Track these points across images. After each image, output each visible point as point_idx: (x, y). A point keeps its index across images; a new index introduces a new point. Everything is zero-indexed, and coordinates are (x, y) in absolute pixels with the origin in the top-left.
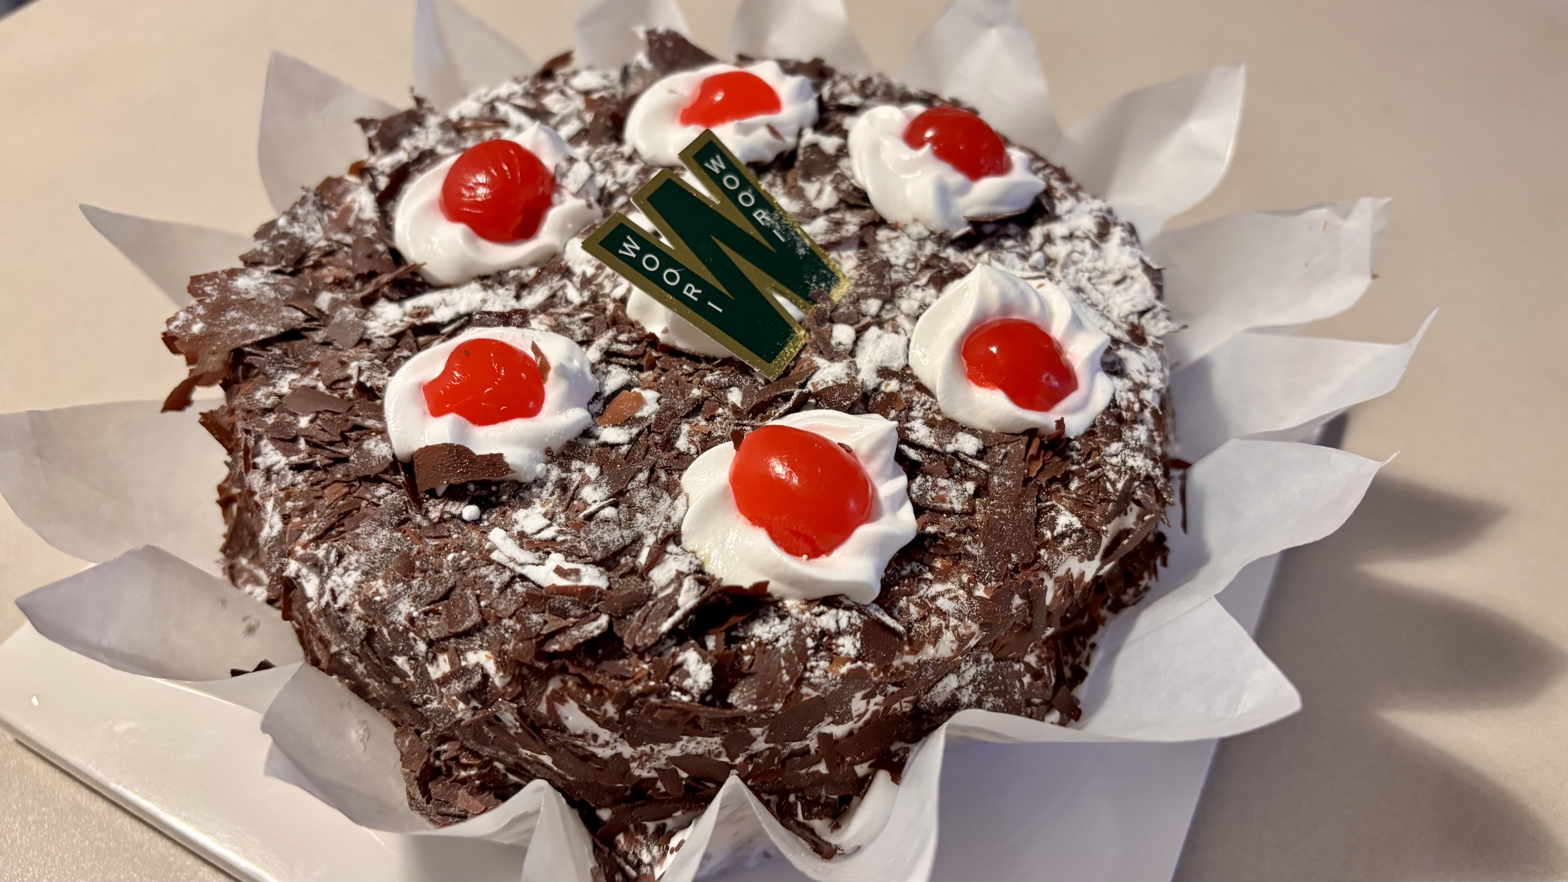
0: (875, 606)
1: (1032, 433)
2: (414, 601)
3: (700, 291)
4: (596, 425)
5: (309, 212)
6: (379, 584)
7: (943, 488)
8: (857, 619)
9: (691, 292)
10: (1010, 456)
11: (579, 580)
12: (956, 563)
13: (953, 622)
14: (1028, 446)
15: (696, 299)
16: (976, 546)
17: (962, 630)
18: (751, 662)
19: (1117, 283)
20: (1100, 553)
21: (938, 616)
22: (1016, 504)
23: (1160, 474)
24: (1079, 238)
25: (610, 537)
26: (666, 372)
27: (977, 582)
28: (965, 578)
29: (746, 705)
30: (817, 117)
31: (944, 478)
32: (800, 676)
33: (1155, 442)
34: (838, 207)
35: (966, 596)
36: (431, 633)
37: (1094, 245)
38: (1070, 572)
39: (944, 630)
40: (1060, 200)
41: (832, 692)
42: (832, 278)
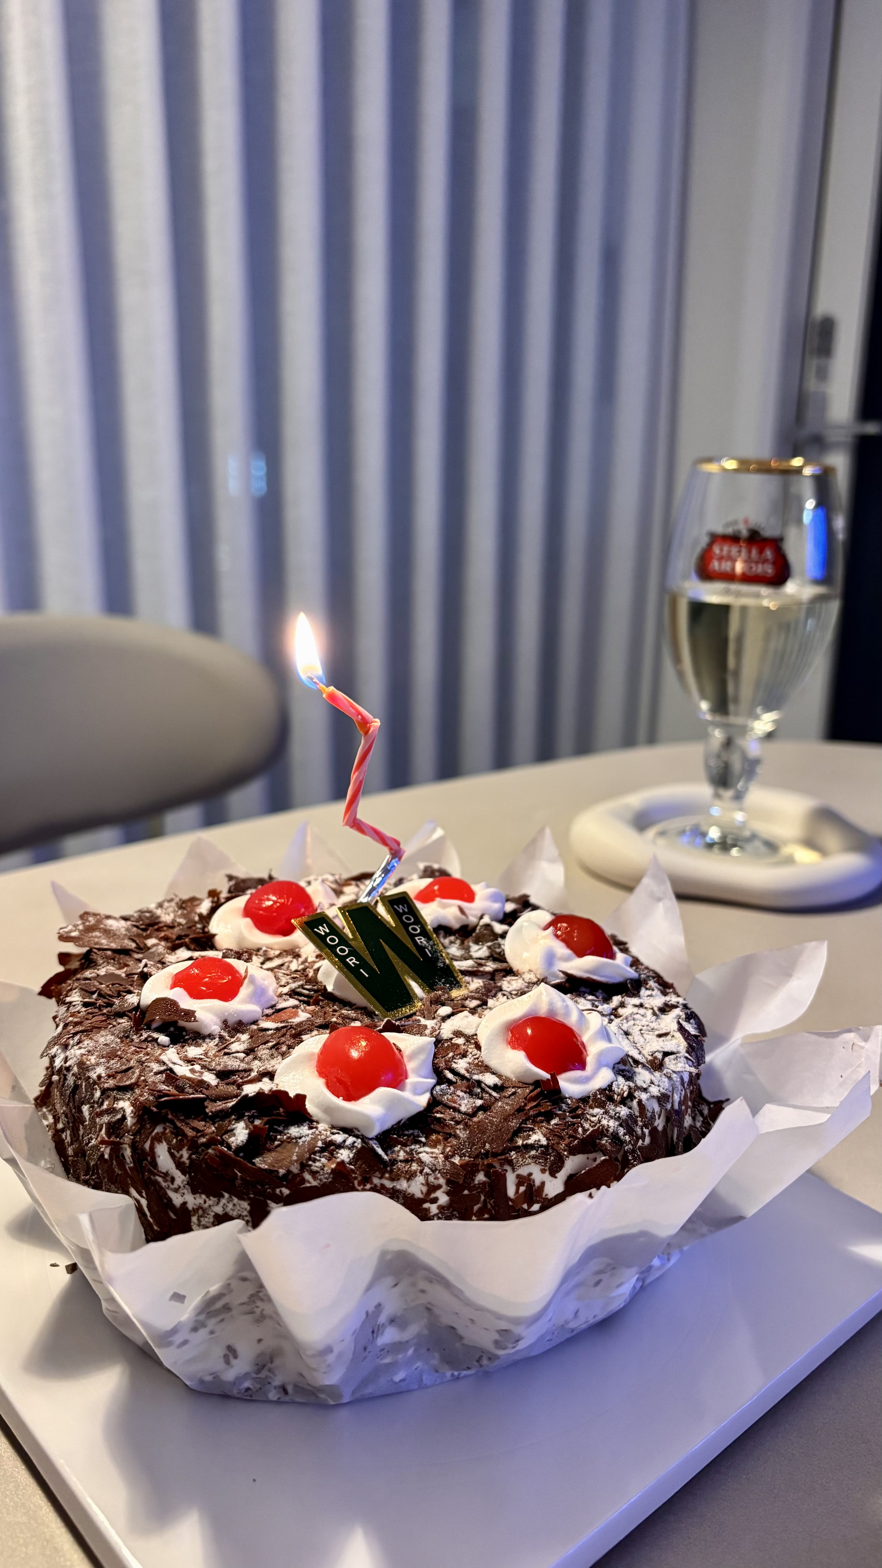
0: (375, 1141)
1: (538, 1083)
2: (106, 1069)
3: (358, 963)
4: (262, 1020)
5: (171, 907)
6: (93, 1059)
7: (459, 1096)
8: (359, 1143)
9: (352, 961)
10: (517, 1094)
11: (200, 1076)
12: (446, 1139)
13: (427, 1170)
14: (531, 1091)
15: (353, 966)
16: (464, 1132)
17: (431, 1179)
18: (279, 1146)
19: (660, 1036)
20: (562, 1175)
21: (417, 1163)
22: (506, 1119)
23: (630, 1141)
24: (646, 1008)
25: (232, 1063)
26: (323, 1007)
27: (455, 1154)
28: (448, 1149)
29: (262, 1164)
30: (501, 916)
31: (462, 1091)
32: (304, 1162)
33: (637, 1125)
34: (487, 958)
35: (443, 1159)
36: (106, 1085)
37: (654, 1014)
38: (532, 1177)
39: (418, 1173)
40: (647, 989)
41: (325, 1183)
42: (457, 984)
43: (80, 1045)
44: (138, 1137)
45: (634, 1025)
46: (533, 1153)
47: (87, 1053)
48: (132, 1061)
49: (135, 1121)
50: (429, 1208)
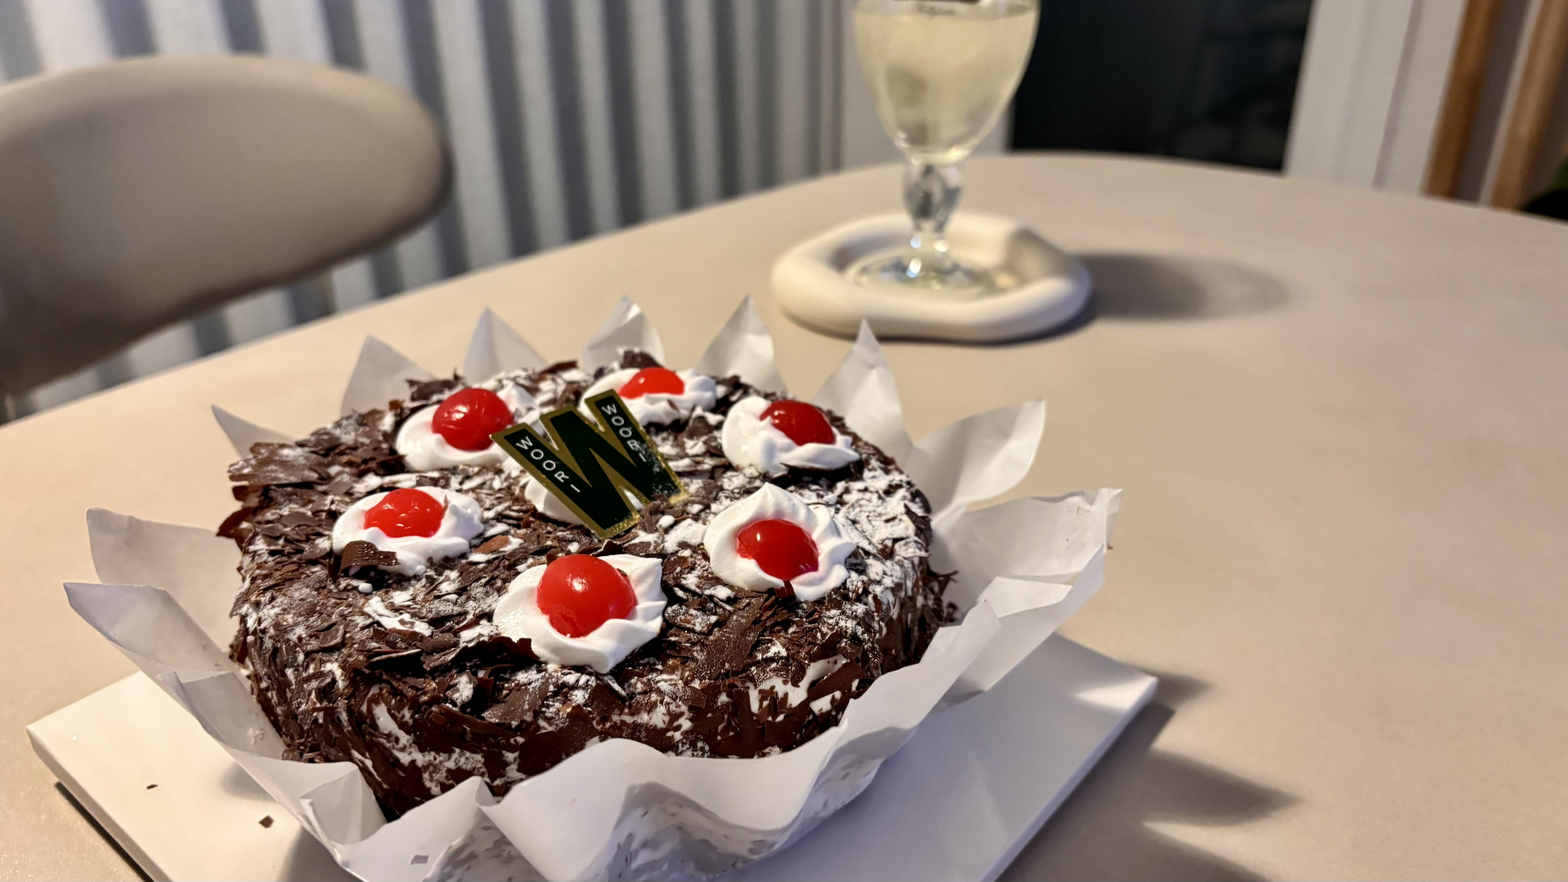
0: (610, 677)
1: (771, 591)
2: (307, 629)
3: (567, 477)
4: (471, 552)
5: (350, 424)
6: (290, 618)
7: (692, 615)
8: (593, 682)
9: (561, 476)
10: (751, 605)
11: (412, 627)
12: (683, 663)
13: (667, 699)
14: (766, 600)
15: (562, 481)
16: (701, 654)
17: (673, 707)
18: (507, 695)
19: (887, 521)
20: (805, 683)
21: (656, 694)
22: (743, 634)
23: (869, 639)
24: (871, 492)
25: (444, 608)
26: (535, 530)
27: (694, 678)
28: (687, 674)
29: (492, 718)
30: (713, 404)
31: (695, 609)
32: (537, 709)
33: (874, 620)
34: (704, 455)
35: (683, 685)
36: (309, 648)
37: (880, 498)
38: (775, 690)
39: (658, 704)
40: (870, 470)
41: (561, 728)
42: (674, 489)
43: (274, 603)
44: (353, 700)
45: (861, 511)
46: (774, 665)
47: (282, 612)
48: (334, 616)
49: (347, 683)
50: (673, 736)
